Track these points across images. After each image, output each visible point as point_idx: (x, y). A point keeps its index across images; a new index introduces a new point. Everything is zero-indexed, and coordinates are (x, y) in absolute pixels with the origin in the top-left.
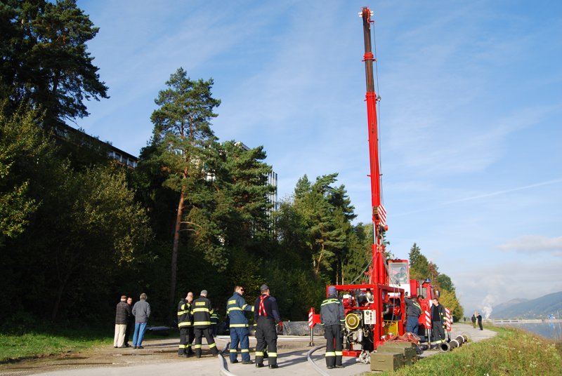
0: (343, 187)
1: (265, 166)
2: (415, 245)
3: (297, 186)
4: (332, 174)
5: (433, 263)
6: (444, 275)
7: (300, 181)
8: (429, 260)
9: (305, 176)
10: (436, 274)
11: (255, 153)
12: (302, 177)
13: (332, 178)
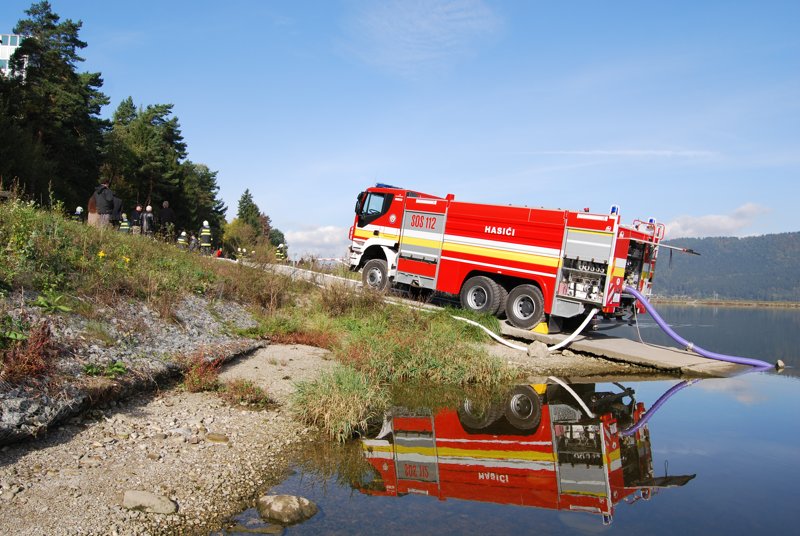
0: (176, 120)
1: (101, 95)
2: (247, 192)
3: (119, 109)
4: (166, 104)
5: (266, 215)
6: (277, 231)
7: (123, 104)
8: (261, 211)
9: (130, 99)
10: (268, 229)
11: (91, 79)
12: (126, 98)
13: (166, 109)
